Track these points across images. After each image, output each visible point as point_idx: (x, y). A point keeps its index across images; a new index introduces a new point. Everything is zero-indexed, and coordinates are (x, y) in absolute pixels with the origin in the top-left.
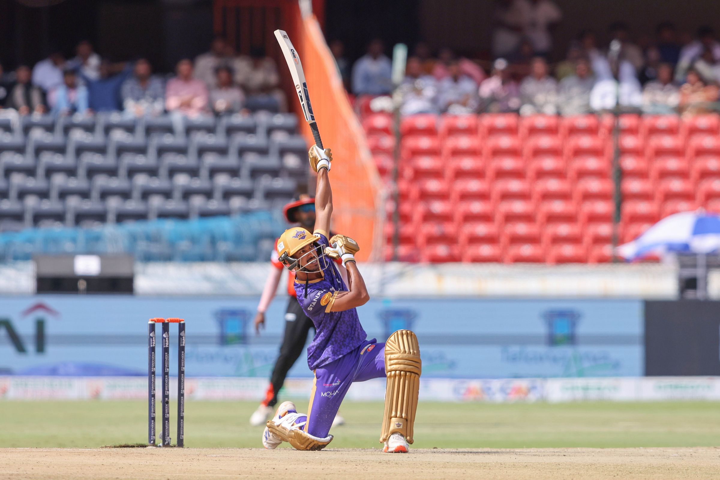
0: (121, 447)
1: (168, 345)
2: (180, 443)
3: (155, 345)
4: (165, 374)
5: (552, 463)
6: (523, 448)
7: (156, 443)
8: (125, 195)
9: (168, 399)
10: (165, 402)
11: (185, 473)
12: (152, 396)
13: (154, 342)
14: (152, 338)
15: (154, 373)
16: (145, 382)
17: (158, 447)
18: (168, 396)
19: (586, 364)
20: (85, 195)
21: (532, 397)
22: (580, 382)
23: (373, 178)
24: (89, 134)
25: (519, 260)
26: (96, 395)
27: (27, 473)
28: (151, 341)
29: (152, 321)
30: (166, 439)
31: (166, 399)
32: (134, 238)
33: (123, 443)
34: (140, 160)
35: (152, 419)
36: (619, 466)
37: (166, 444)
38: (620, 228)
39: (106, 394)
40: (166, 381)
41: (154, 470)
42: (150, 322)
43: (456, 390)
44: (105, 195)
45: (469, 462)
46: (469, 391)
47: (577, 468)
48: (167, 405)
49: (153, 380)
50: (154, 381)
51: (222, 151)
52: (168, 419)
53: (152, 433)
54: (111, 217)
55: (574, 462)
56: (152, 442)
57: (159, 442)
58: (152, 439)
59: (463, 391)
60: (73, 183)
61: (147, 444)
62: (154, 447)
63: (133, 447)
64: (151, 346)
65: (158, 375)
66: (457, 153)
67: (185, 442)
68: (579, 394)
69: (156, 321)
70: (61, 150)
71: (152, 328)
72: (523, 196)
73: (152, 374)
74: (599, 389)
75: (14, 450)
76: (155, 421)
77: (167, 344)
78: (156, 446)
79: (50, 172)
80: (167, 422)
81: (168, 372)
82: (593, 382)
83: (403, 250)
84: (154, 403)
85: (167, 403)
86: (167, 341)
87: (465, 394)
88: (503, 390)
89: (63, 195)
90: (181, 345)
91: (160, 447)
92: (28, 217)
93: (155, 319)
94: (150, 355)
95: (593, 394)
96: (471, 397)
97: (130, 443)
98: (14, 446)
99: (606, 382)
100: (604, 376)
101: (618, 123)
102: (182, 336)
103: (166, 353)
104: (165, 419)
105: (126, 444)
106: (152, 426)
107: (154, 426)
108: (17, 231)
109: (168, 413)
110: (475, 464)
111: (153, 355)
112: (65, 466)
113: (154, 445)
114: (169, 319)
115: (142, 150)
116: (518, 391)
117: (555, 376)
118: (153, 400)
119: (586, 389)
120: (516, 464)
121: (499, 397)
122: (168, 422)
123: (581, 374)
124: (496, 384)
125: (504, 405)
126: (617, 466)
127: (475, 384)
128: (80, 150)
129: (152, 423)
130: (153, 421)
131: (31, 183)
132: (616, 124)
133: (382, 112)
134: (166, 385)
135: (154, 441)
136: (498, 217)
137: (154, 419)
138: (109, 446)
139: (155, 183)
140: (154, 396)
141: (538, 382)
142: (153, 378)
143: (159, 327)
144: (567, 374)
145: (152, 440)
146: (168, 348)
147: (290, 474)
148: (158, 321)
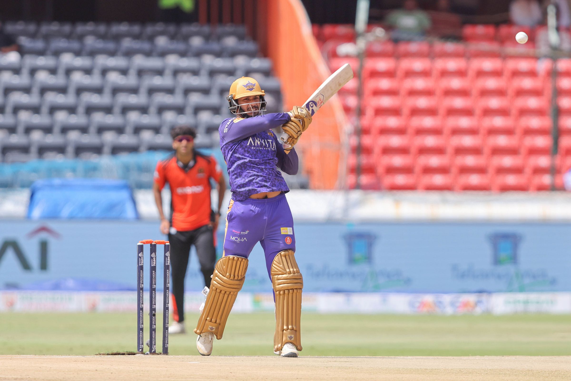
0: (113, 354)
1: (156, 264)
2: (165, 351)
3: (143, 264)
4: (152, 290)
5: (494, 370)
6: (469, 356)
7: (144, 351)
8: (120, 130)
9: (155, 312)
10: (153, 315)
11: (168, 377)
12: (140, 309)
13: (143, 262)
14: (141, 257)
15: (142, 289)
16: (134, 296)
17: (145, 355)
18: (155, 310)
19: (527, 281)
20: (84, 130)
21: (479, 310)
22: (521, 296)
23: (340, 115)
24: (88, 76)
25: (468, 188)
26: (93, 308)
27: (29, 378)
28: (140, 260)
29: (141, 242)
30: (153, 348)
31: (153, 312)
32: (127, 169)
33: (115, 352)
34: (133, 100)
35: (140, 330)
36: (553, 372)
37: (152, 352)
38: (558, 160)
39: (101, 307)
40: (153, 296)
41: (142, 375)
42: (139, 244)
43: (411, 304)
44: (101, 130)
45: (421, 368)
46: (423, 304)
47: (516, 374)
48: (154, 317)
49: (141, 295)
50: (143, 296)
51: (206, 91)
52: (155, 330)
53: (141, 342)
54: (106, 149)
55: (514, 368)
56: (140, 350)
57: (146, 349)
58: (140, 347)
59: (417, 305)
60: (74, 120)
61: (136, 351)
62: (142, 355)
63: (123, 354)
64: (140, 265)
65: (147, 290)
66: (413, 93)
67: (169, 351)
68: (520, 307)
69: (145, 243)
70: (63, 90)
71: (141, 249)
72: (472, 132)
73: (140, 290)
74: (538, 303)
75: (18, 356)
76: (143, 331)
77: (154, 263)
78: (144, 354)
79: (53, 110)
80: (153, 332)
81: (155, 288)
82: (533, 296)
83: (365, 179)
84: (143, 316)
85: (154, 315)
86: (154, 260)
87: (419, 307)
88: (452, 304)
89: (65, 130)
90: (166, 264)
91: (147, 354)
92: (34, 150)
93: (144, 241)
94: (139, 273)
95: (532, 308)
96: (425, 310)
97: (121, 352)
98: (18, 353)
99: (545, 297)
100: (542, 291)
101: (555, 67)
102: (167, 256)
103: (154, 272)
104: (152, 330)
105: (117, 352)
106: (141, 336)
107: (143, 336)
108: (24, 162)
109: (155, 325)
110: (426, 370)
111: (141, 273)
112: (63, 372)
113: (142, 353)
114: (157, 241)
115: (134, 91)
116: (466, 305)
117: (499, 291)
118: (141, 313)
119: (526, 302)
120: (462, 370)
121: (449, 310)
122: (155, 332)
123: (522, 289)
124: (447, 298)
125: (454, 317)
126: (552, 372)
127: (429, 298)
128: (80, 91)
129: (141, 333)
130: (141, 332)
131: (36, 120)
132: (554, 67)
133: (347, 57)
134: (153, 299)
135: (142, 349)
136: (450, 150)
137: (142, 329)
138: (103, 353)
139: (146, 120)
140: (142, 309)
141: (484, 297)
142: (141, 293)
143: (147, 248)
144: (510, 289)
145: (140, 349)
146: (155, 267)
147: (262, 379)
148: (147, 242)
